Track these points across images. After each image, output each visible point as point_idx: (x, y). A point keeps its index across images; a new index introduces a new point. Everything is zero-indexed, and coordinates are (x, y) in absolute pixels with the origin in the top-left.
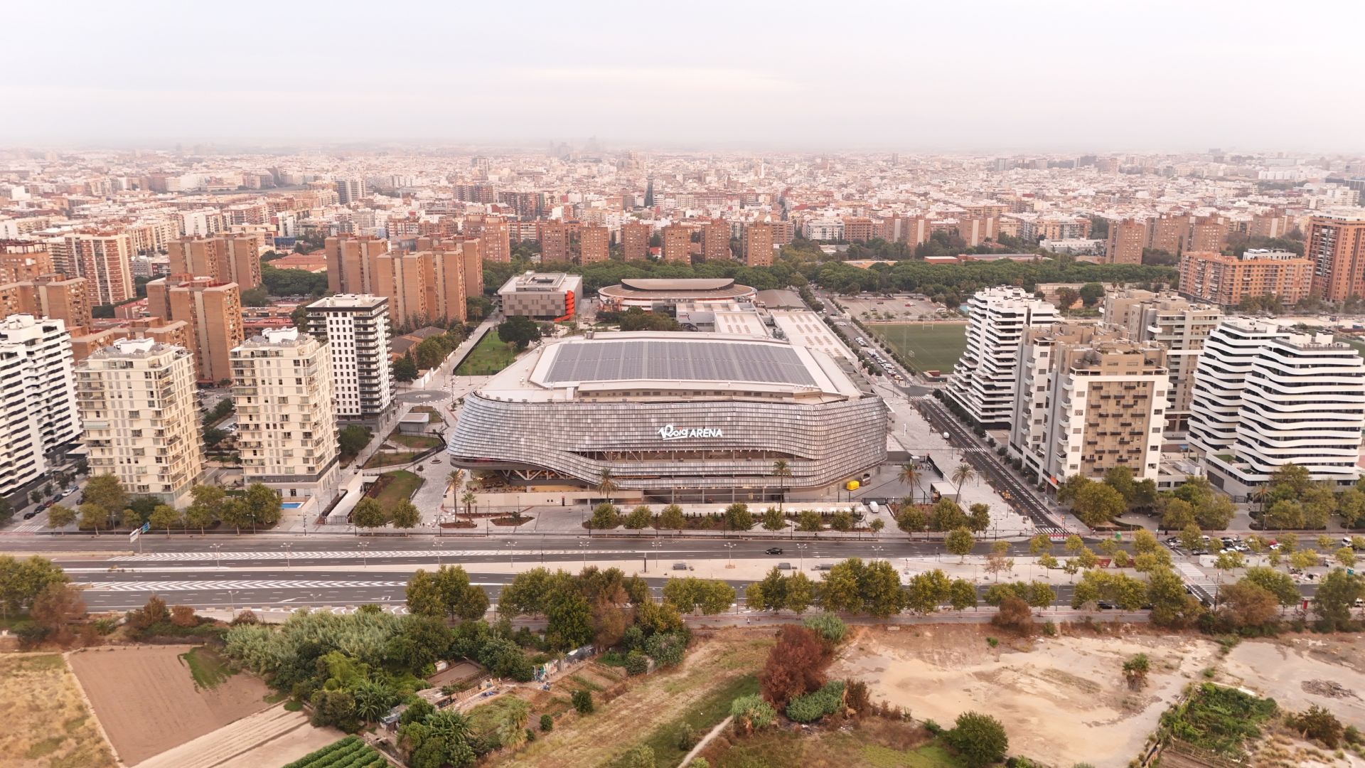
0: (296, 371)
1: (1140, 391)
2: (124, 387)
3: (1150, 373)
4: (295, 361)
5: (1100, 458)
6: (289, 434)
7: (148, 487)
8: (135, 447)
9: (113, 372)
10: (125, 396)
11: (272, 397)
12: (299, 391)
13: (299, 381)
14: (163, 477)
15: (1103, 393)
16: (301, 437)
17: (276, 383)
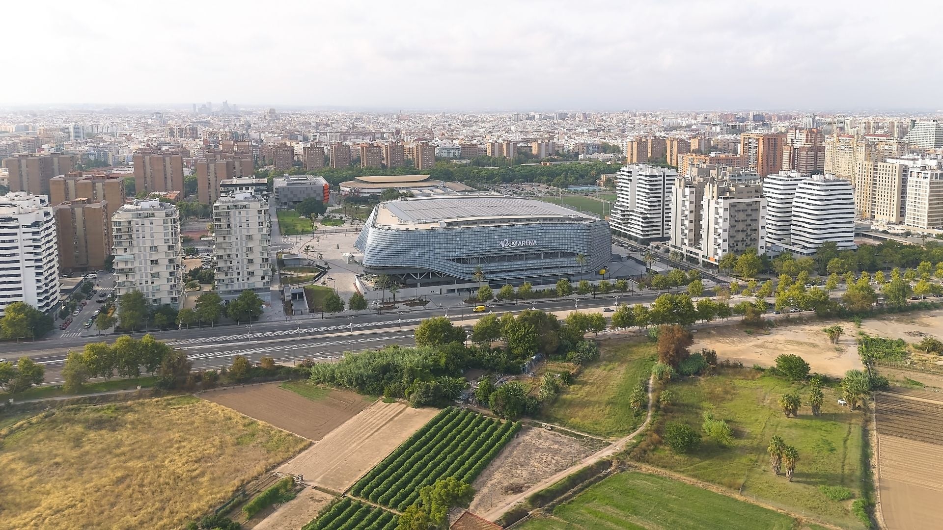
0: (259, 217)
1: (754, 207)
2: (147, 230)
3: (758, 197)
4: (259, 211)
5: (737, 245)
6: (252, 260)
7: (160, 300)
8: (152, 272)
9: (140, 221)
10: (148, 237)
11: (241, 236)
12: (261, 230)
13: (261, 224)
14: (172, 292)
15: (736, 209)
16: (261, 261)
17: (244, 226)
